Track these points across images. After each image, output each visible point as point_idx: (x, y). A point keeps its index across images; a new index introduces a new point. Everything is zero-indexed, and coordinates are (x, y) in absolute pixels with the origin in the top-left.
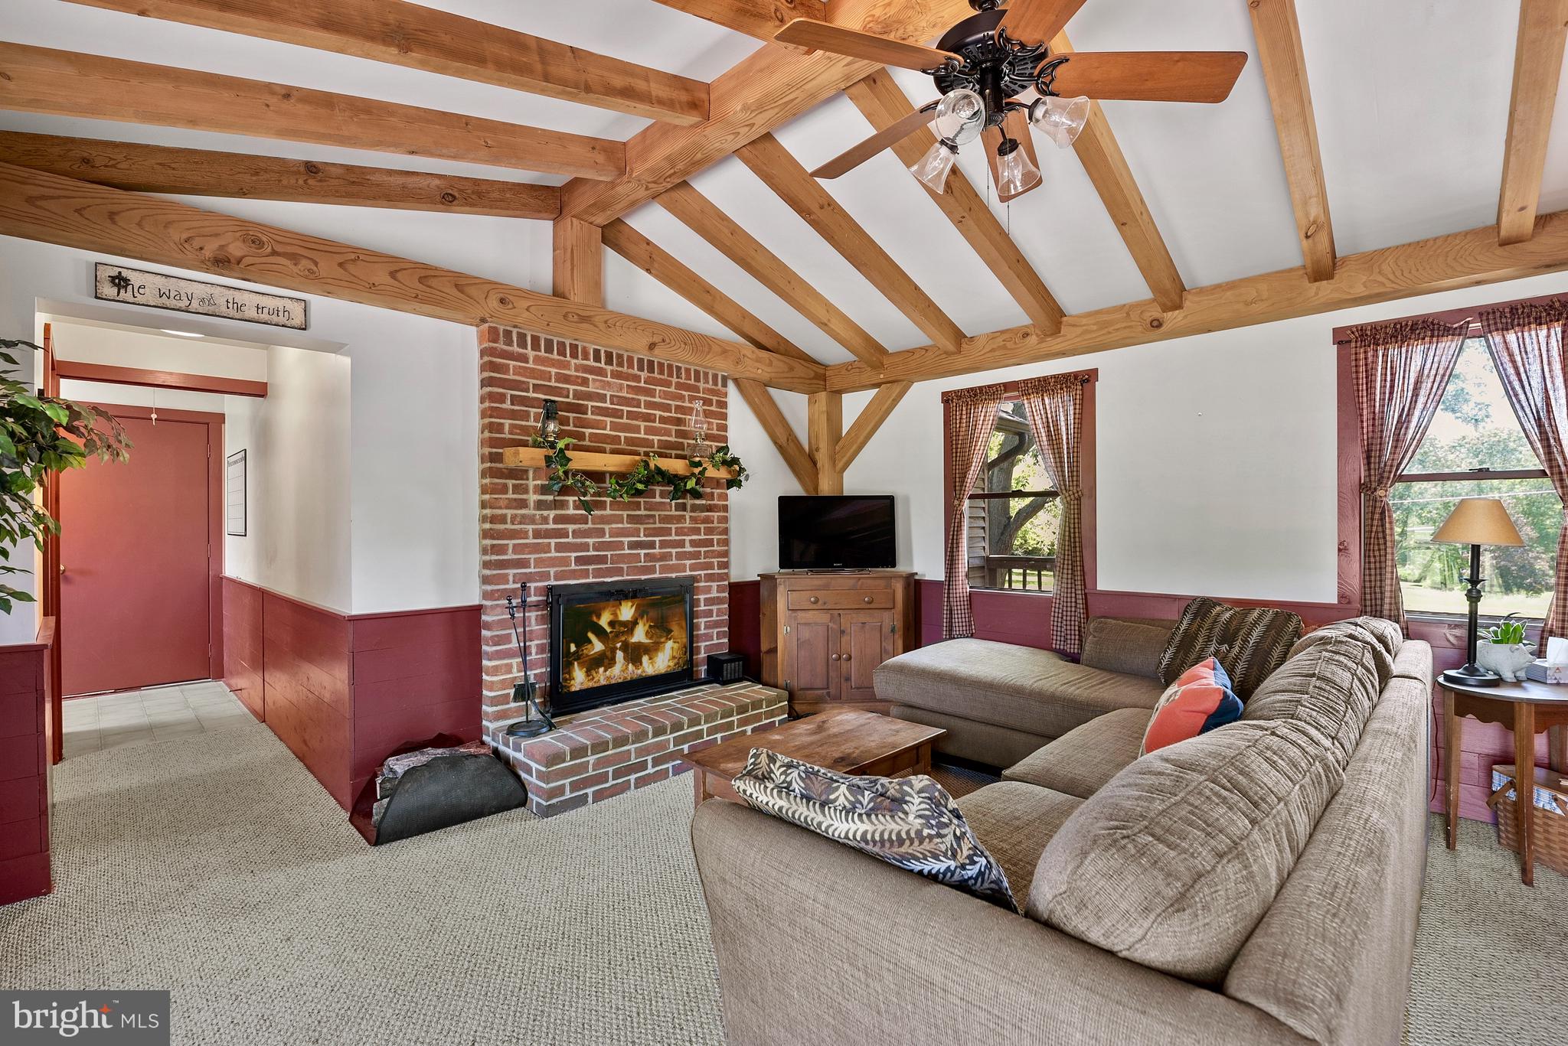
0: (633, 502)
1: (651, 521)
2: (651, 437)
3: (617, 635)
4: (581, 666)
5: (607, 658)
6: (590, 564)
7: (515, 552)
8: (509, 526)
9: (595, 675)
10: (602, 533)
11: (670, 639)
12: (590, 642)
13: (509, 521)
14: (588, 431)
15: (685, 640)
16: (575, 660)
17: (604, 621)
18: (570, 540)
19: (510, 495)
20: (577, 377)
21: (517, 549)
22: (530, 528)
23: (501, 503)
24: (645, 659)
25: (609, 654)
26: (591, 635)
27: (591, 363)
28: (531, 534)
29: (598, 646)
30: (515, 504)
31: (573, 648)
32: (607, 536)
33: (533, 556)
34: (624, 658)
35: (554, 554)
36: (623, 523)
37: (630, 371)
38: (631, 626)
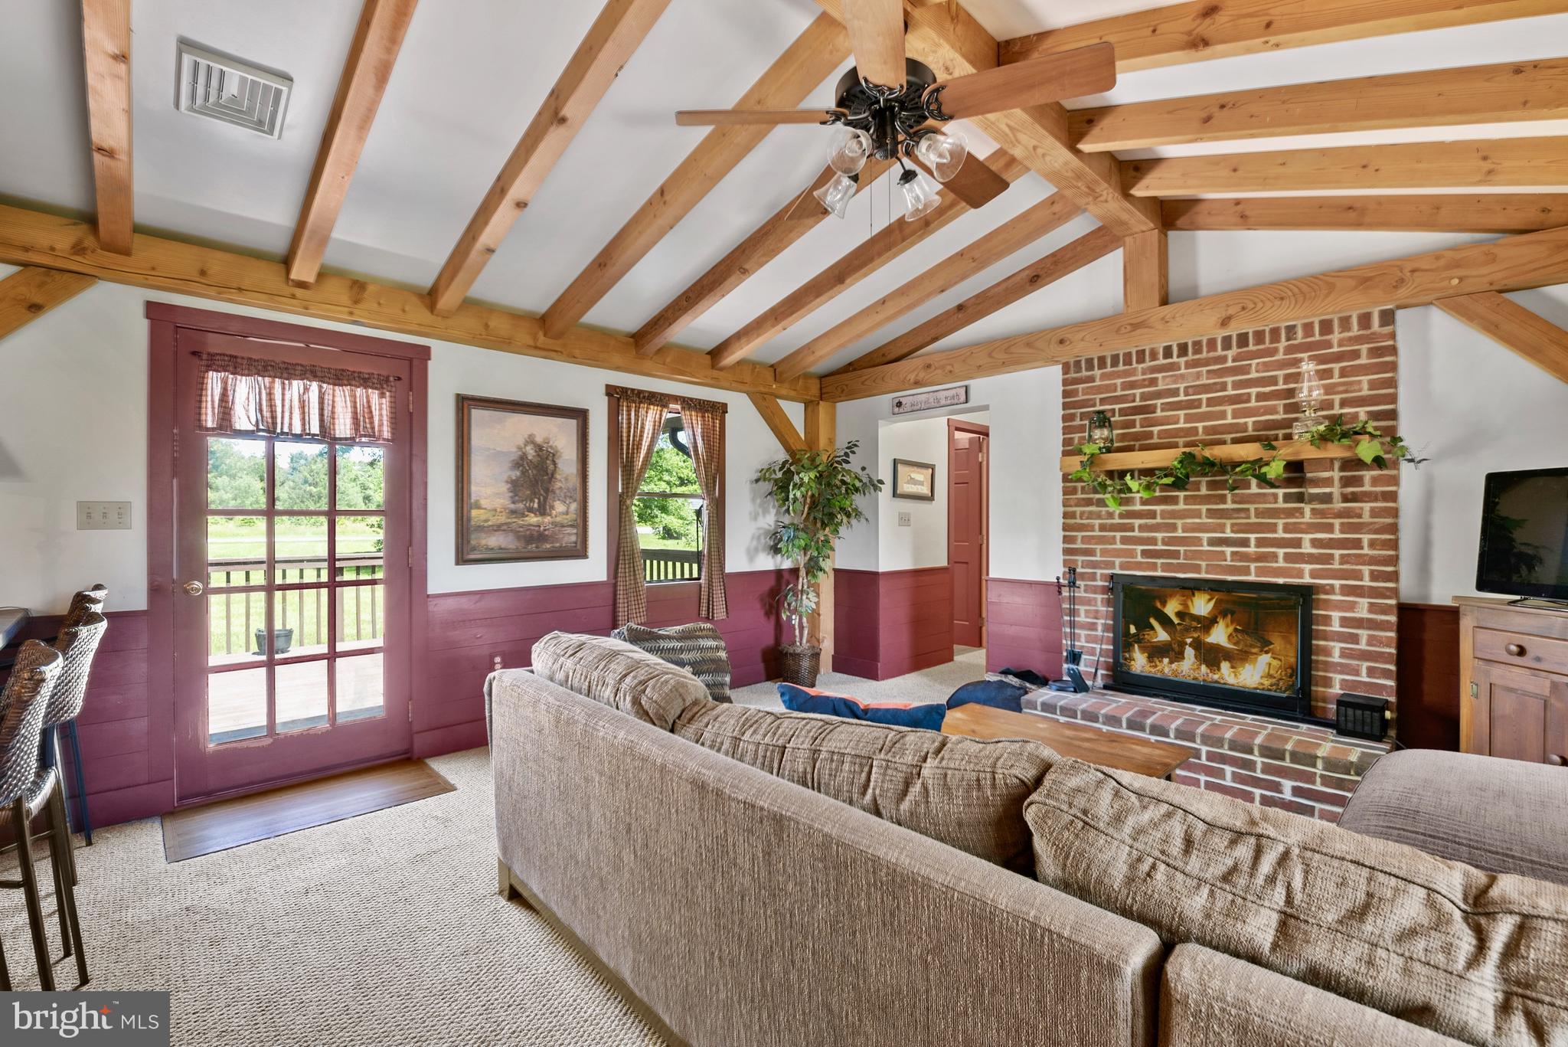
0: (1214, 496)
1: (1243, 515)
2: (1242, 421)
3: (1187, 630)
4: (1143, 649)
5: (1173, 650)
6: (1159, 558)
7: (1083, 542)
8: (1079, 521)
9: (1158, 663)
10: (1173, 527)
11: (1267, 652)
12: (1152, 628)
13: (1078, 516)
14: (1156, 429)
15: (1292, 657)
16: (1136, 642)
17: (1171, 608)
18: (1136, 533)
19: (1080, 496)
20: (1144, 380)
21: (1085, 539)
22: (1097, 522)
23: (1072, 503)
24: (1225, 666)
25: (1175, 646)
26: (1153, 621)
27: (1161, 361)
28: (1097, 527)
29: (1162, 635)
30: (1083, 503)
31: (1133, 629)
32: (1180, 530)
33: (1099, 547)
34: (1196, 658)
35: (1119, 546)
36: (1200, 518)
37: (1212, 354)
38: (1208, 623)
